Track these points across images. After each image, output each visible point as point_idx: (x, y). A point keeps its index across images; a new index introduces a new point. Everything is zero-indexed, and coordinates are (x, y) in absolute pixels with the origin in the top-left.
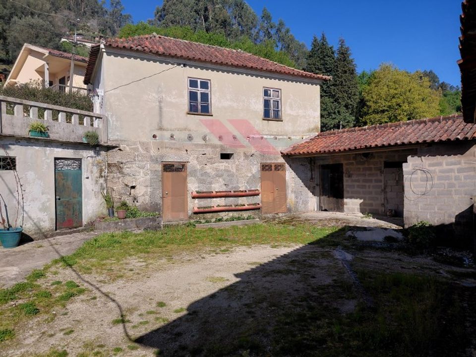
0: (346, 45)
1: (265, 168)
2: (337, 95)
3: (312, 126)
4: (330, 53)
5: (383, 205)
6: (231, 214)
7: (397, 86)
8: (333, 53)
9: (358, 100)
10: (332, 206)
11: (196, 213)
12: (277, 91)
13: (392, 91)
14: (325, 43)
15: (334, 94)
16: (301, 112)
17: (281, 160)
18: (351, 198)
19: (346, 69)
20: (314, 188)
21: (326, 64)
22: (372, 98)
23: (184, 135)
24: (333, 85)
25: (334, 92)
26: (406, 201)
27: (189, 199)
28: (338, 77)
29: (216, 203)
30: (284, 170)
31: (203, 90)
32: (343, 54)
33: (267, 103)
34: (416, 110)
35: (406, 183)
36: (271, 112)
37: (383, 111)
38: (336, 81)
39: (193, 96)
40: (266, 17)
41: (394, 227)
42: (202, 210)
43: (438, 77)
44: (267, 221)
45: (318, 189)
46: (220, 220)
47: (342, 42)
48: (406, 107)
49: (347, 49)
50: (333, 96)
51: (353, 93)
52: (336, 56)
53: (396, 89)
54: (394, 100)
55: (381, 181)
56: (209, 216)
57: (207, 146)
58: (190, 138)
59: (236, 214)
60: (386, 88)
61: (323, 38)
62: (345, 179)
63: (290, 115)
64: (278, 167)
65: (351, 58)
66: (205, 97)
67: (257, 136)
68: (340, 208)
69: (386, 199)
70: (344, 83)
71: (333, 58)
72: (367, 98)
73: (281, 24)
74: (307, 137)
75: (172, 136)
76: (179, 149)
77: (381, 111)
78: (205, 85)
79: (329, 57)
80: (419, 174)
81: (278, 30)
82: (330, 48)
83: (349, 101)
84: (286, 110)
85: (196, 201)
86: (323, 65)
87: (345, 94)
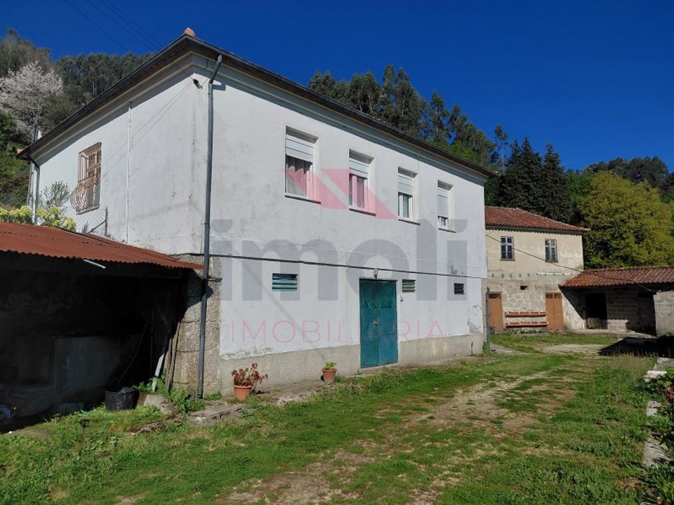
0: (555, 151)
1: (548, 296)
2: (547, 209)
3: (578, 265)
4: (535, 160)
5: (638, 323)
6: (528, 329)
7: (620, 199)
8: (539, 160)
9: (572, 213)
10: (597, 325)
11: (508, 327)
12: (553, 241)
13: (614, 205)
14: (528, 148)
15: (543, 206)
16: (570, 255)
17: (559, 291)
18: (612, 319)
19: (557, 179)
20: (582, 312)
21: (532, 172)
22: (590, 211)
23: (499, 274)
24: (541, 196)
25: (543, 204)
26: (657, 319)
27: (504, 316)
28: (547, 187)
29: (519, 320)
30: (560, 297)
31: (509, 244)
32: (551, 161)
33: (547, 250)
34: (645, 227)
35: (656, 308)
36: (551, 257)
37: (604, 228)
38: (545, 193)
39: (503, 248)
40: (438, 104)
41: (650, 337)
42: (512, 325)
43: (666, 165)
44: (552, 334)
45: (584, 312)
46: (523, 332)
47: (550, 148)
48: (632, 223)
49: (557, 156)
50: (543, 209)
51: (566, 206)
52: (543, 163)
53: (619, 202)
54: (617, 216)
55: (636, 307)
56: (515, 329)
57: (512, 281)
58: (503, 276)
59: (531, 329)
60: (606, 202)
61: (526, 143)
62: (608, 305)
63: (562, 258)
64: (557, 295)
65: (560, 165)
66: (510, 248)
67: (542, 273)
68: (604, 326)
69: (641, 319)
70: (555, 195)
71: (540, 167)
72: (584, 212)
73: (456, 110)
74: (575, 274)
75: (493, 275)
76: (497, 283)
77: (603, 227)
78: (510, 240)
79: (534, 164)
80: (665, 303)
81: (453, 118)
82: (536, 154)
83: (562, 215)
84: (561, 255)
85: (508, 319)
86: (528, 173)
87: (557, 207)
